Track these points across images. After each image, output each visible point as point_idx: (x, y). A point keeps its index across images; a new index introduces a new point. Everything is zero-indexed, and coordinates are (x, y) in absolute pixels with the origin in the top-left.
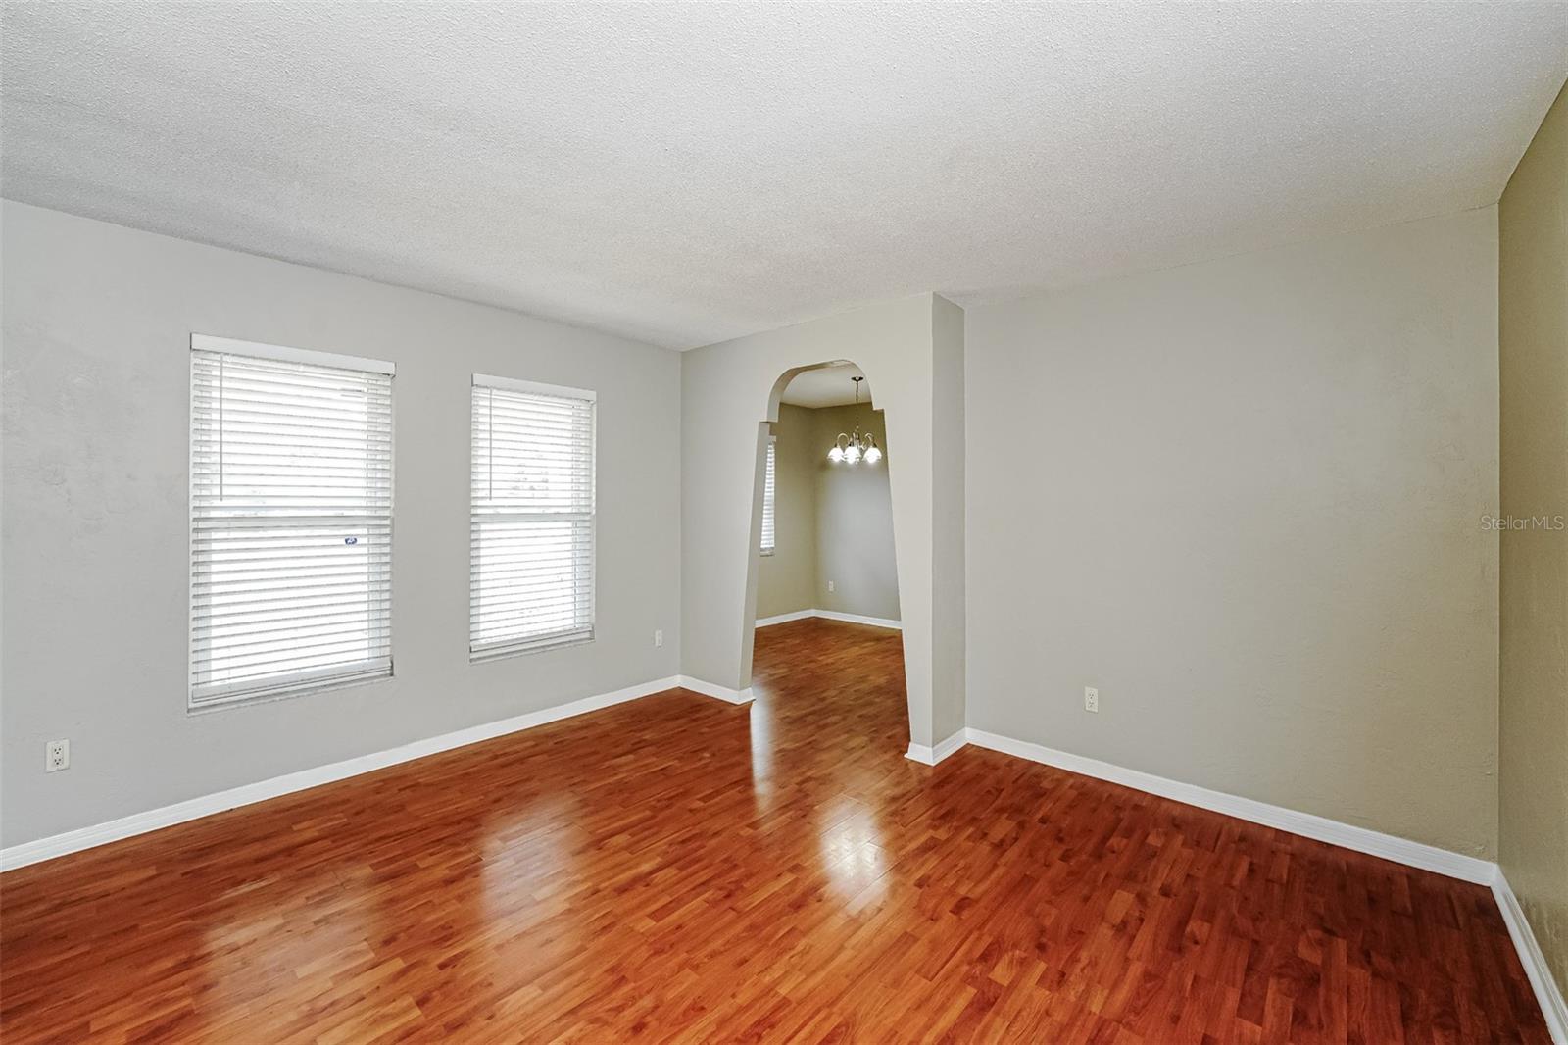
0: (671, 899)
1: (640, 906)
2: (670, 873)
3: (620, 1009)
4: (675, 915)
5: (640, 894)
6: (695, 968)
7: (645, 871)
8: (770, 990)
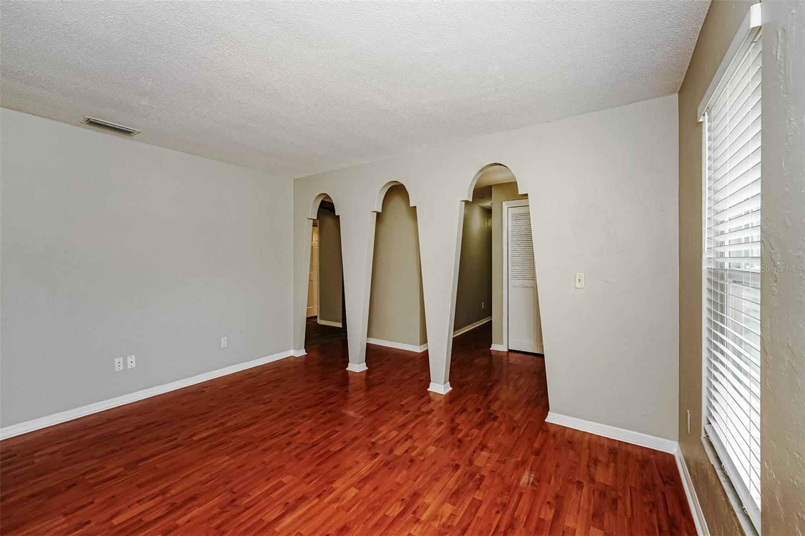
0: (271, 495)
1: (291, 489)
2: (269, 517)
3: (297, 448)
4: (270, 486)
5: (291, 497)
6: (264, 462)
7: (287, 516)
8: (232, 458)
